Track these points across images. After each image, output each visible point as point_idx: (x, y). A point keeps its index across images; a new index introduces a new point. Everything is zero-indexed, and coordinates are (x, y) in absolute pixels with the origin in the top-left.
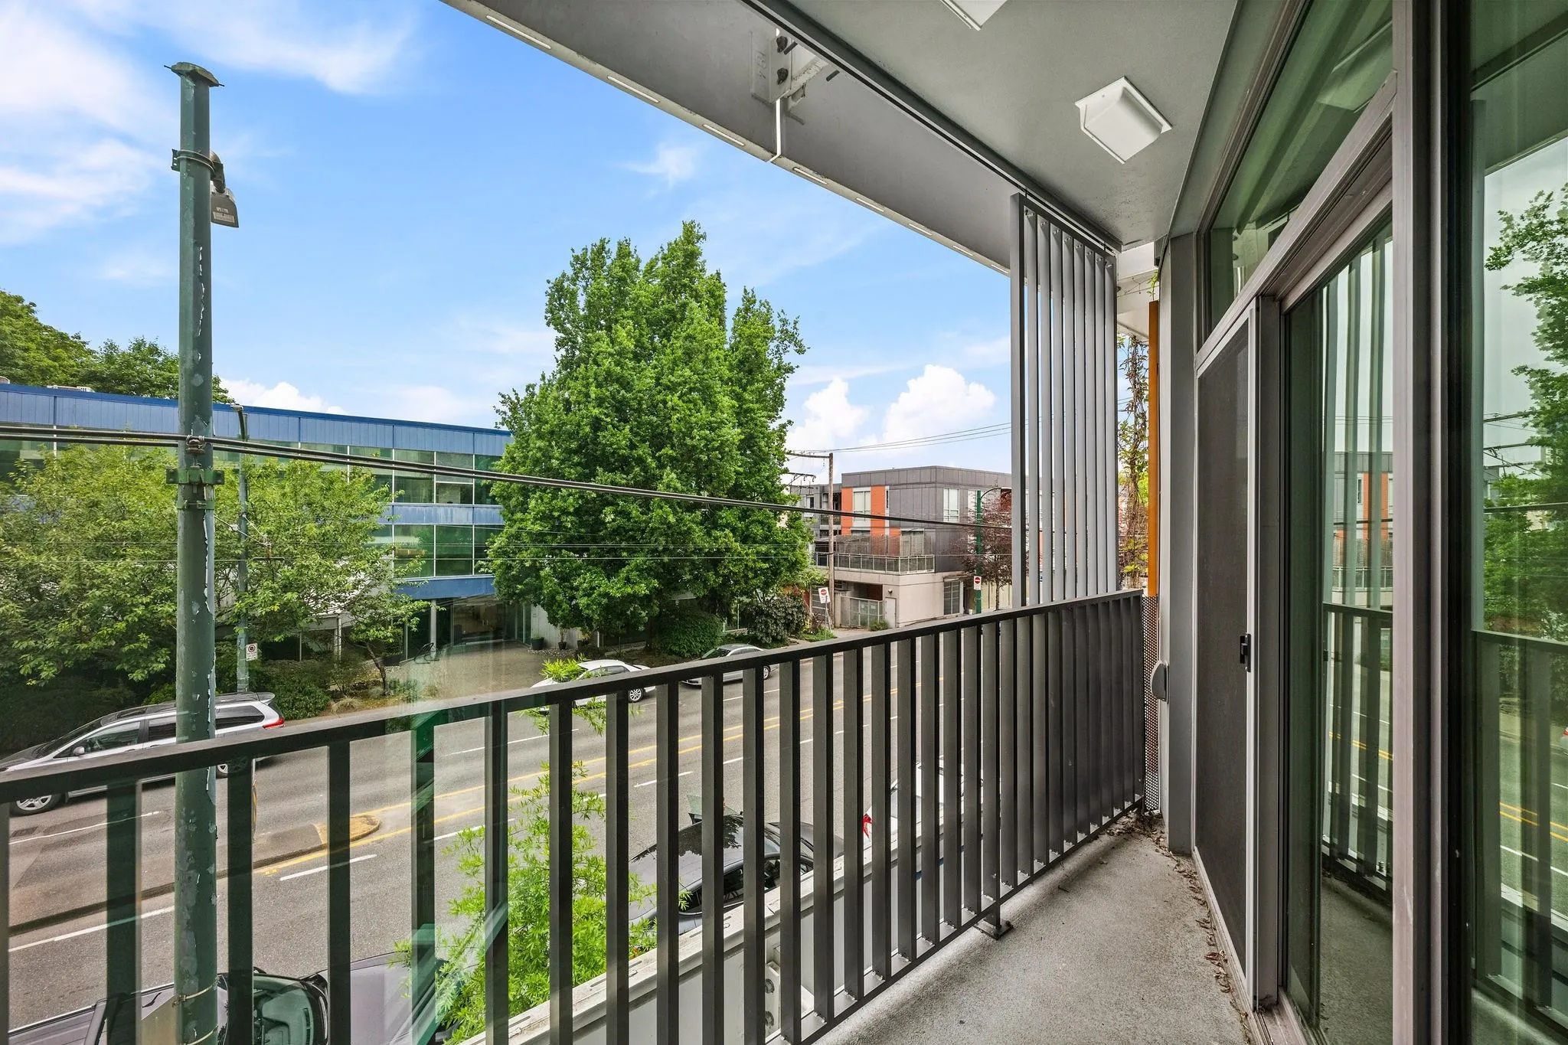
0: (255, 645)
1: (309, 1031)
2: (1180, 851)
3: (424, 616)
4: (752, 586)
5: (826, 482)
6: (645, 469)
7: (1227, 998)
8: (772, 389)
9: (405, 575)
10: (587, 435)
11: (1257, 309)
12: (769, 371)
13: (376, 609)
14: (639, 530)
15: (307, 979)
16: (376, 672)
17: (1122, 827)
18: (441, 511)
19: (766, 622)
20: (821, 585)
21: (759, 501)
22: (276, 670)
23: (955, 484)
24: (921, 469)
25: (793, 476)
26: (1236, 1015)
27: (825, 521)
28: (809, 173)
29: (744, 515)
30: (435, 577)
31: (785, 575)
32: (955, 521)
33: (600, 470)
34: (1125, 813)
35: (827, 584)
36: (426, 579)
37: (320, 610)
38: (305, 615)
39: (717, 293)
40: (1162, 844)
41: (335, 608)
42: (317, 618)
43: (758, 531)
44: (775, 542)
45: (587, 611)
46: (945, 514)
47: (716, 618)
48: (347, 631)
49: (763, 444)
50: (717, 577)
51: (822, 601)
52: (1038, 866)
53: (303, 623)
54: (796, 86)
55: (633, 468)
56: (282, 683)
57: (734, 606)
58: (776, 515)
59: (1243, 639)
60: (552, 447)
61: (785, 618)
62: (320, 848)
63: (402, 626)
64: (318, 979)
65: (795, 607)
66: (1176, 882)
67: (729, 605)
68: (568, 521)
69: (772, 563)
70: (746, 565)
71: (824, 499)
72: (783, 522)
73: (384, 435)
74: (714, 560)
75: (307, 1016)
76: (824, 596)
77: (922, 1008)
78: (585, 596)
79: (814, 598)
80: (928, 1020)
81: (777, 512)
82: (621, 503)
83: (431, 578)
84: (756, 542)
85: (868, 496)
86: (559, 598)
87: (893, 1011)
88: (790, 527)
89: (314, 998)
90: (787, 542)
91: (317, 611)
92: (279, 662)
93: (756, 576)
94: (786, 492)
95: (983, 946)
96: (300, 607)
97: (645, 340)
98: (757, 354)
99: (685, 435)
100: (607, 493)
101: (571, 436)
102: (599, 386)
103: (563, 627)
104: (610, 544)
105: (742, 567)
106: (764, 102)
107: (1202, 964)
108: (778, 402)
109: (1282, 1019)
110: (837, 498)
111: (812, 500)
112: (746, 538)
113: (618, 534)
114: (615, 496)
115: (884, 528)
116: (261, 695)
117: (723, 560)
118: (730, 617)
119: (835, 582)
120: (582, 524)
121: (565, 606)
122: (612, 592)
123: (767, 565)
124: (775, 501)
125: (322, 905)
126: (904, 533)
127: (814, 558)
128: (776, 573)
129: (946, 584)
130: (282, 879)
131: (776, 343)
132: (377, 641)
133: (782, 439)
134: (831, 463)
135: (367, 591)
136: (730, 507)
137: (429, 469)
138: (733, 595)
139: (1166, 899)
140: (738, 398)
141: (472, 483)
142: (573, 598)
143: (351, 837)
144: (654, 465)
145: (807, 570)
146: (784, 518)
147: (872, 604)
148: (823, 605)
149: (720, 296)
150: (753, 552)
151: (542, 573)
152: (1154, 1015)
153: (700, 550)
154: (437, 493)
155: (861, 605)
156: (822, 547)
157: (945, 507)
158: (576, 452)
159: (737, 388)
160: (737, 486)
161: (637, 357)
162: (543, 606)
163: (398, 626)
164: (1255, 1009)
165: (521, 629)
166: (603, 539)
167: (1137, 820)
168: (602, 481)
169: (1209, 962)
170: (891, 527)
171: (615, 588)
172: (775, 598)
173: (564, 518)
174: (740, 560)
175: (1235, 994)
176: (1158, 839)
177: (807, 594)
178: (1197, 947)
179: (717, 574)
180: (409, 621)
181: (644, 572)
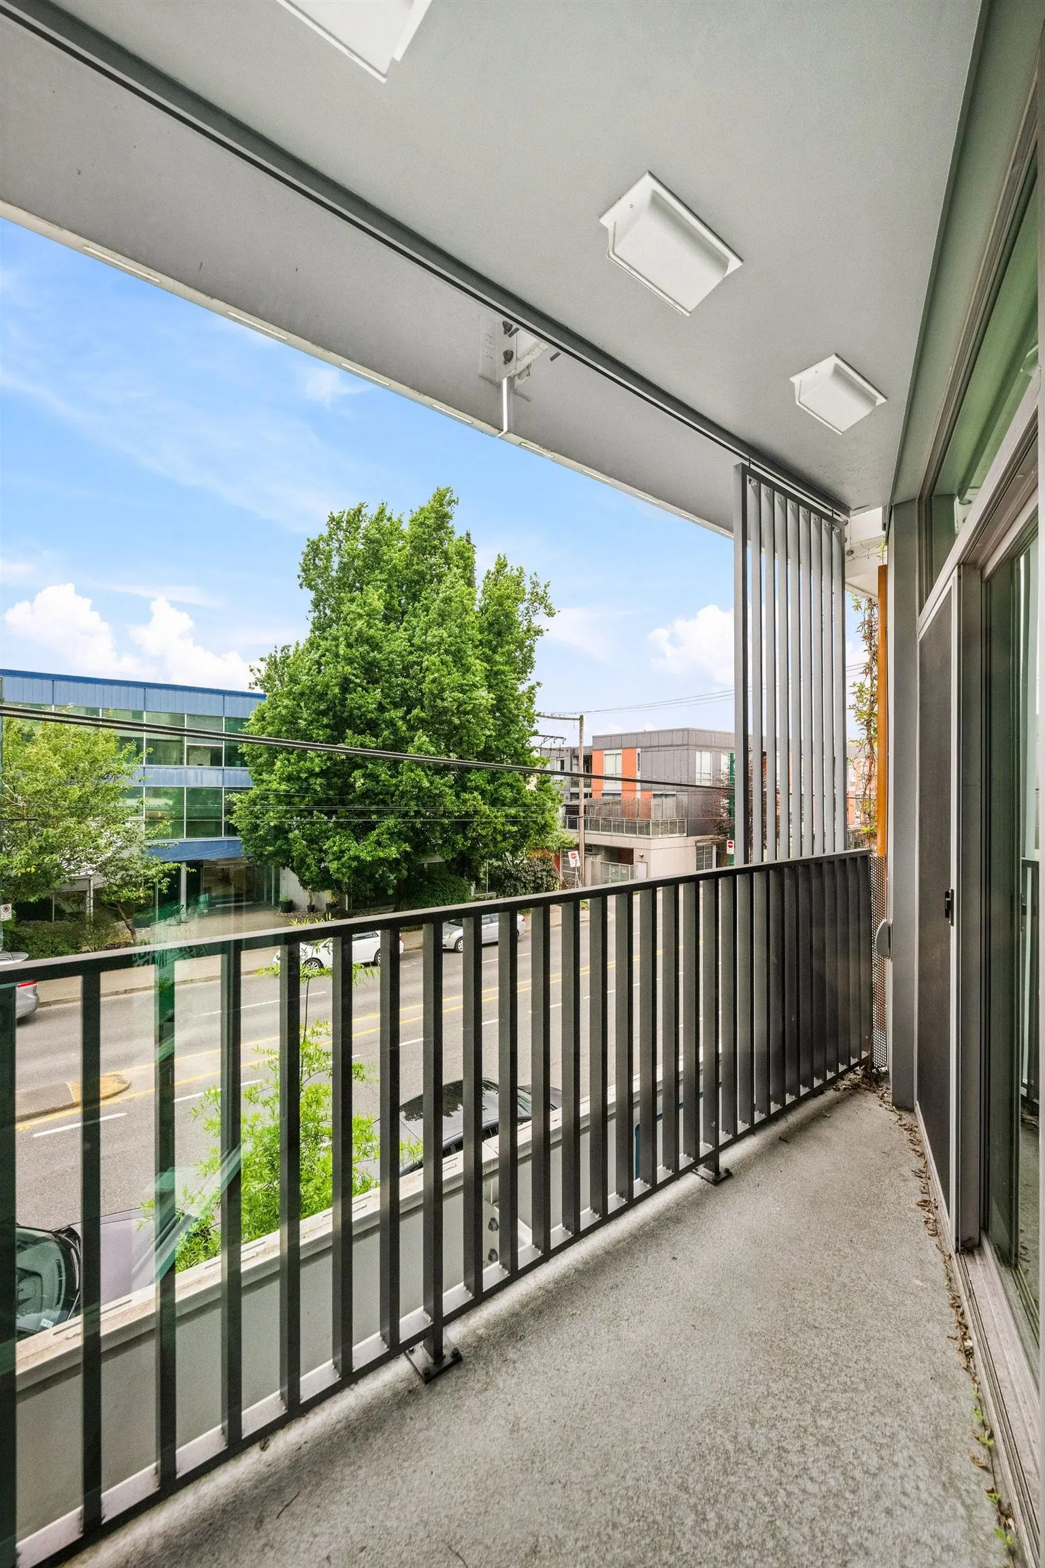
0: (10, 905)
1: (61, 1281)
2: (903, 1105)
3: (174, 876)
4: (501, 849)
5: (576, 744)
6: (395, 731)
7: (935, 1240)
8: (522, 650)
9: (155, 837)
10: (335, 696)
11: (959, 577)
12: (519, 632)
13: (127, 870)
14: (387, 793)
15: (59, 1231)
16: (127, 933)
17: (849, 1083)
18: (191, 773)
19: (515, 885)
20: (571, 848)
21: (508, 763)
22: (30, 931)
23: (707, 746)
24: (672, 731)
25: (542, 738)
26: (940, 1256)
27: (576, 784)
28: (535, 447)
29: (493, 777)
30: (185, 839)
31: (534, 838)
32: (708, 784)
33: (349, 732)
34: (851, 1069)
35: (577, 847)
36: (176, 841)
37: (73, 871)
38: (58, 877)
39: (466, 555)
40: (886, 1099)
41: (87, 869)
42: (70, 879)
43: (508, 794)
44: (524, 805)
45: (337, 875)
46: (698, 776)
47: (464, 882)
48: (98, 892)
49: (512, 706)
50: (466, 840)
51: (572, 864)
52: (758, 1117)
53: (56, 884)
54: (521, 366)
55: (382, 730)
56: (35, 943)
57: (483, 870)
58: (525, 778)
59: (947, 895)
60: (301, 708)
61: (534, 881)
62: (73, 1106)
63: (153, 888)
64: (70, 1232)
65: (544, 870)
66: (896, 1135)
67: (477, 869)
68: (317, 784)
69: (521, 825)
70: (495, 828)
71: (575, 762)
72: (532, 784)
73: (135, 699)
74: (463, 824)
75: (59, 1267)
76: (574, 860)
77: (638, 1245)
78: (334, 860)
79: (565, 862)
80: (642, 1255)
81: (526, 774)
82: (370, 766)
83: (181, 840)
84: (504, 805)
85: (620, 757)
86: (309, 860)
87: (608, 1248)
88: (539, 789)
89: (65, 1249)
90: (536, 805)
91: (69, 873)
92: (31, 922)
93: (504, 839)
94: (535, 754)
95: (701, 1191)
96: (53, 868)
97: (395, 603)
98: (507, 616)
99: (435, 697)
100: (357, 755)
101: (322, 696)
102: (349, 646)
103: (313, 890)
104: (358, 807)
105: (490, 830)
106: (491, 382)
107: (913, 1210)
108: (528, 663)
109: (982, 1259)
110: (588, 760)
111: (562, 762)
112: (495, 801)
113: (368, 797)
114: (364, 758)
115: (635, 791)
116: (15, 954)
117: (472, 822)
118: (478, 881)
119: (586, 845)
120: (329, 786)
121: (313, 868)
122: (363, 855)
123: (515, 829)
124: (525, 763)
125: (74, 1161)
126: (655, 796)
127: (565, 822)
128: (525, 836)
129: (698, 848)
130: (35, 1136)
131: (526, 604)
132: (128, 902)
133: (531, 700)
134: (581, 725)
135: (118, 853)
136: (479, 769)
137: (180, 731)
138: (483, 858)
139: (886, 1149)
140: (488, 660)
141: (223, 745)
142: (322, 860)
143: (101, 1096)
144: (404, 728)
145: (556, 833)
146: (534, 780)
147: (623, 868)
148: (574, 869)
149: (468, 558)
150: (501, 816)
151: (291, 835)
152: (861, 1255)
153: (451, 813)
154: (188, 755)
155: (612, 869)
156: (572, 810)
157: (698, 770)
158: (324, 713)
159: (487, 650)
160: (488, 748)
161: (387, 619)
162: (293, 869)
163: (149, 888)
164: (957, 1251)
165: (269, 892)
166: (352, 802)
167: (864, 1076)
168: (351, 744)
169: (920, 1208)
170: (642, 790)
171: (363, 850)
172: (525, 862)
173: (312, 781)
174: (489, 823)
175: (941, 1238)
176: (883, 1095)
177: (557, 858)
178: (910, 1195)
179: (466, 838)
180: (160, 882)
181: (395, 836)
